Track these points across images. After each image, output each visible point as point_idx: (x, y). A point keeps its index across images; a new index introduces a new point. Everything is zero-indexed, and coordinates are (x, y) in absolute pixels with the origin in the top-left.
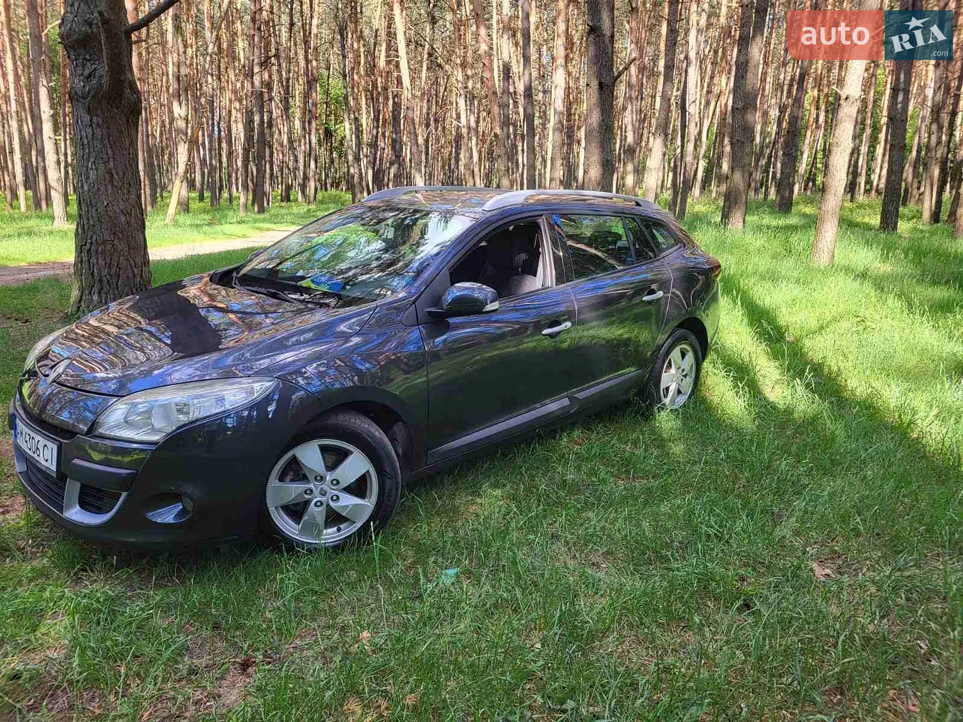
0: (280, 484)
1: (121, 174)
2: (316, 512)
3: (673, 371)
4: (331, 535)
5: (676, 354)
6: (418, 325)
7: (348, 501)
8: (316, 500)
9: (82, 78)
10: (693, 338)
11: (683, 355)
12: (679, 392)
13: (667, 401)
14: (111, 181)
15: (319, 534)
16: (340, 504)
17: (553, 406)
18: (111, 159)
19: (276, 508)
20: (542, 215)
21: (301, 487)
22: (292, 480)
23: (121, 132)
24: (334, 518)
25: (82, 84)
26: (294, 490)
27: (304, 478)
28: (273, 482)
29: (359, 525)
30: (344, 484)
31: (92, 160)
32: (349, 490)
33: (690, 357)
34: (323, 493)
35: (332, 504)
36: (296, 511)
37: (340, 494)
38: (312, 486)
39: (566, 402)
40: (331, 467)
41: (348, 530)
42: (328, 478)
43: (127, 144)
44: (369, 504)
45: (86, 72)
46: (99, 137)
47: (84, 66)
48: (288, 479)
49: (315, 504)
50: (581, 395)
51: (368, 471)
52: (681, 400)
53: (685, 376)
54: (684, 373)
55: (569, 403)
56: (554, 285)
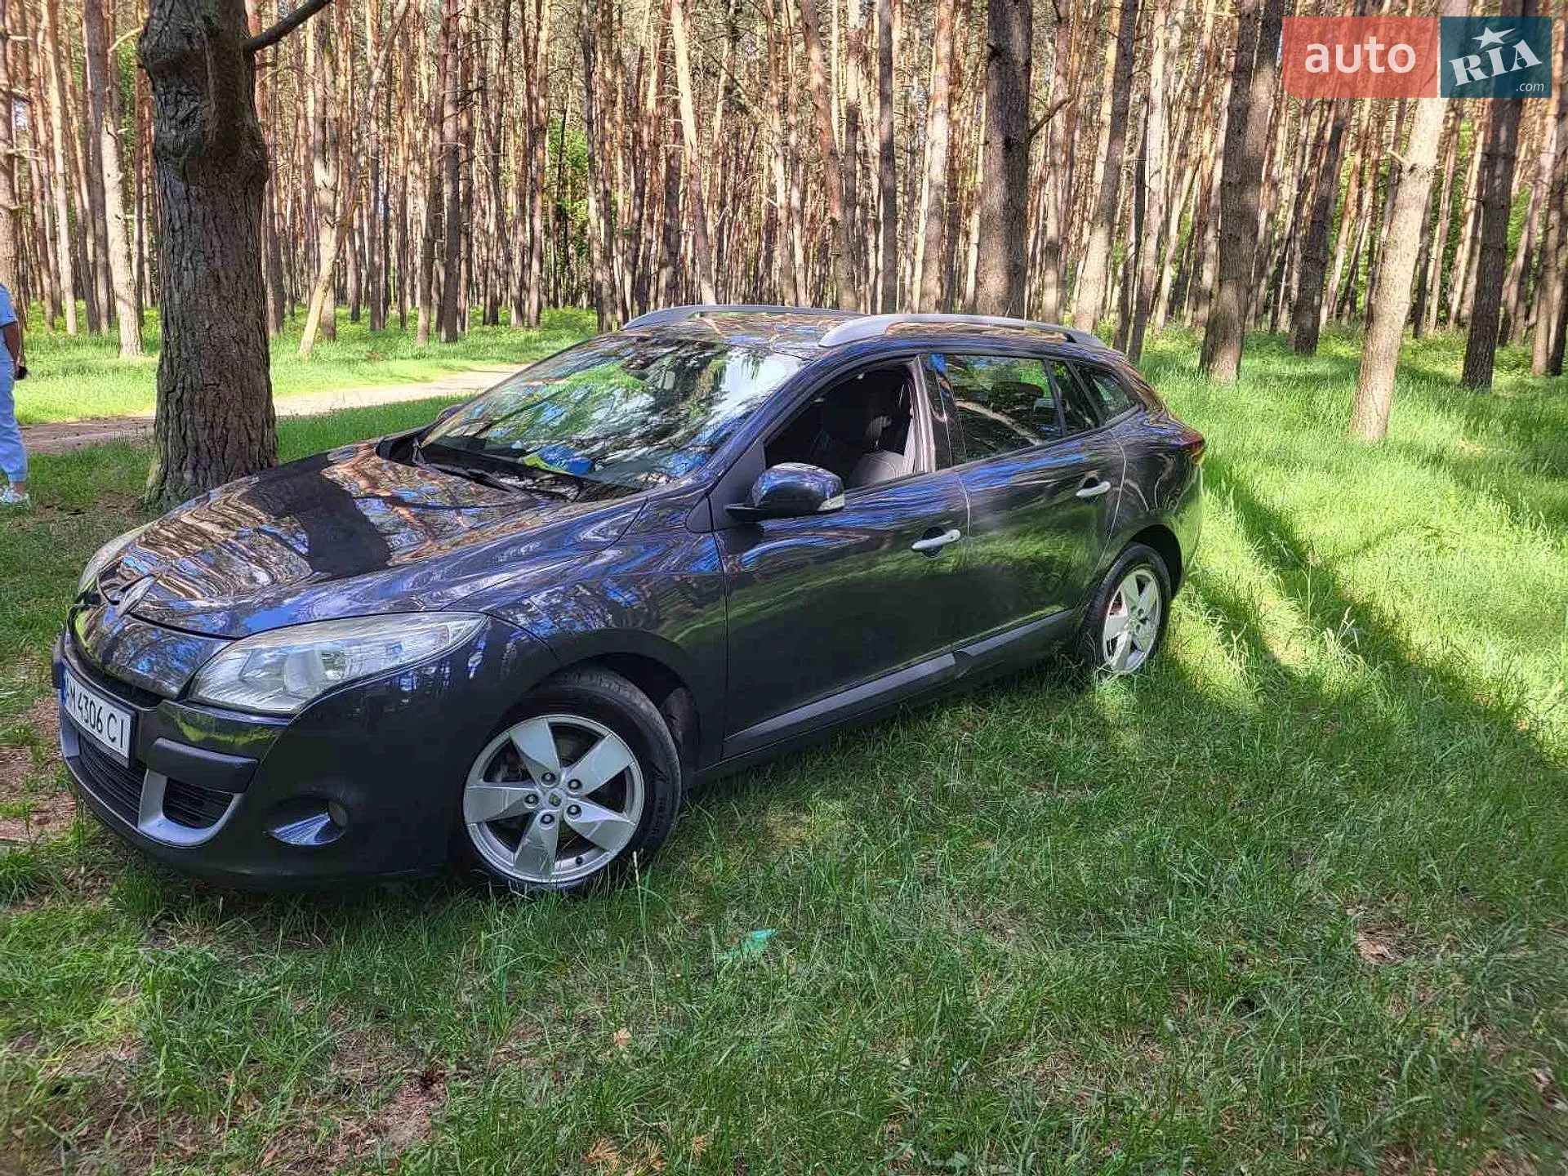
0: (486, 785)
1: (232, 275)
2: (543, 833)
3: (1124, 612)
4: (566, 870)
5: (1129, 585)
6: (712, 530)
7: (596, 814)
8: (544, 812)
9: (173, 122)
10: (1157, 559)
11: (1141, 587)
12: (1133, 647)
13: (1113, 661)
14: (218, 288)
15: (547, 871)
16: (581, 820)
17: (926, 667)
18: (218, 255)
19: (479, 824)
20: (915, 355)
21: (522, 790)
22: (505, 780)
23: (235, 211)
24: (572, 843)
25: (174, 132)
26: (508, 796)
27: (525, 777)
28: (475, 783)
29: (611, 854)
30: (589, 788)
31: (188, 254)
32: (596, 797)
33: (1152, 590)
34: (555, 802)
35: (569, 819)
36: (511, 829)
37: (582, 804)
38: (537, 790)
39: (949, 660)
40: (569, 760)
41: (593, 863)
42: (563, 777)
43: (244, 230)
44: (628, 821)
45: (181, 114)
46: (200, 218)
47: (177, 103)
48: (499, 778)
49: (542, 820)
50: (972, 650)
51: (628, 768)
52: (1136, 660)
53: (1143, 621)
54: (1142, 616)
55: (953, 662)
56: (934, 468)
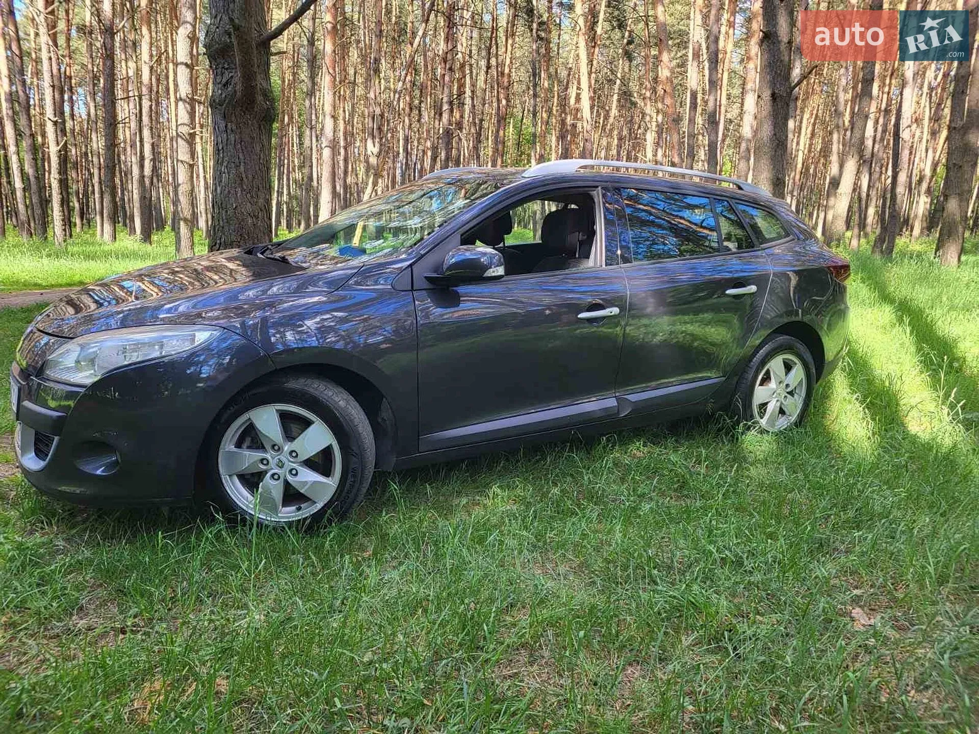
0: (236, 450)
1: (250, 176)
2: (272, 487)
3: (773, 385)
4: (288, 514)
5: (776, 365)
6: (412, 290)
7: (308, 477)
8: (273, 471)
9: (220, 86)
10: (802, 348)
11: (788, 367)
12: (782, 412)
13: (763, 422)
14: (241, 185)
15: (275, 510)
16: (297, 479)
17: (591, 405)
19: (230, 476)
20: (597, 187)
21: (259, 455)
22: (249, 447)
23: (253, 138)
24: (292, 496)
25: (220, 91)
26: (249, 458)
27: (262, 447)
28: (228, 445)
29: (319, 506)
30: (304, 457)
31: (225, 164)
32: (310, 464)
33: (798, 374)
34: (281, 465)
35: (290, 478)
36: (252, 480)
37: (300, 468)
38: (268, 456)
39: (611, 402)
40: (290, 436)
41: (308, 511)
42: (286, 448)
43: (258, 149)
44: (331, 483)
45: (224, 80)
46: (233, 142)
47: (222, 74)
48: (245, 445)
49: (273, 475)
50: (633, 398)
51: (331, 445)
52: (783, 423)
53: (791, 393)
54: (789, 390)
55: (616, 404)
56: (604, 266)
